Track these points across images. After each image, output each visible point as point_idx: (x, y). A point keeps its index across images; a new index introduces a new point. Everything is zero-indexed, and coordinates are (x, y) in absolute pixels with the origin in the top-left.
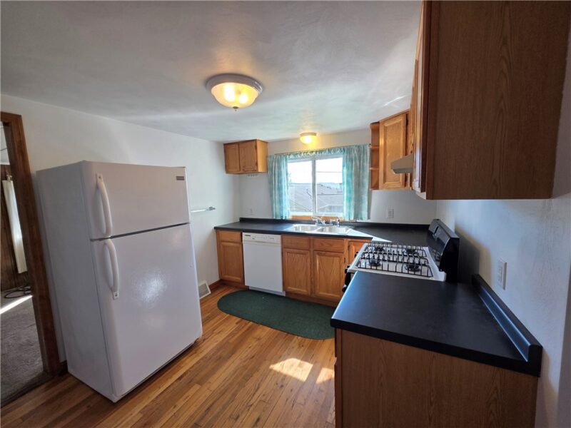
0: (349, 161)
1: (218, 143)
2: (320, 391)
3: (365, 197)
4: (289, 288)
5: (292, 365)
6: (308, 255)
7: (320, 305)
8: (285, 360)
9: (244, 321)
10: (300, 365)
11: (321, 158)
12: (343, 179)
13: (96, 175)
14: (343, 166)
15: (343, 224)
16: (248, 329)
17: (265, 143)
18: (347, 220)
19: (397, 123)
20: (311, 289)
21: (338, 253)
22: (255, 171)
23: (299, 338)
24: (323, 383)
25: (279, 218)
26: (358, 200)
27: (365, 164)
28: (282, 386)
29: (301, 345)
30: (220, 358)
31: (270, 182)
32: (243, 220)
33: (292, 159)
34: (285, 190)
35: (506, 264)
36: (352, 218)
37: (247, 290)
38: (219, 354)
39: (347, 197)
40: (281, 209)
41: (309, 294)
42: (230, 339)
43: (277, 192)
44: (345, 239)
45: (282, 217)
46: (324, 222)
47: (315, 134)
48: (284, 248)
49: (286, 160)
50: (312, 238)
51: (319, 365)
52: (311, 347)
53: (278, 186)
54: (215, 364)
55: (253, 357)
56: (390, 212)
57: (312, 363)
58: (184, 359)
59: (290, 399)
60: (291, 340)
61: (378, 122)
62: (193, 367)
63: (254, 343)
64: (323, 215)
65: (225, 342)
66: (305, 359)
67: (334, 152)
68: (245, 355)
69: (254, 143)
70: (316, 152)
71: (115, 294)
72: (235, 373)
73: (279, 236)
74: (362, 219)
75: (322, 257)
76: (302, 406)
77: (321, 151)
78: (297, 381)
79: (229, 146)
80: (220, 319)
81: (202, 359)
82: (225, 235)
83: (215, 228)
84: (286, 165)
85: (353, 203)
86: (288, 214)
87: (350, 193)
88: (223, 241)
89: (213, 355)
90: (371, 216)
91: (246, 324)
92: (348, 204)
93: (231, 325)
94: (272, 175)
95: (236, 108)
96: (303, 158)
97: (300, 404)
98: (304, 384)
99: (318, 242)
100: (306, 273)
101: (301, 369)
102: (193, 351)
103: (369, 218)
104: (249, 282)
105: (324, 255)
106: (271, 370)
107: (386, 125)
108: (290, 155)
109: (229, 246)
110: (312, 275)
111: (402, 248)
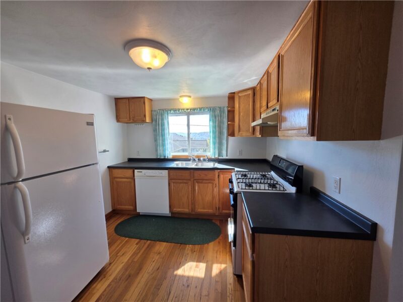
0: (214, 118)
1: (110, 97)
2: (217, 282)
3: (225, 142)
4: (175, 209)
5: (191, 268)
6: (190, 183)
7: (198, 219)
8: (184, 265)
9: (143, 241)
10: (197, 266)
11: (194, 114)
12: (210, 129)
13: (5, 116)
14: (210, 120)
15: (210, 160)
16: (148, 247)
17: (151, 100)
18: (213, 157)
19: (248, 94)
20: (192, 209)
21: (211, 180)
22: (144, 121)
23: (190, 246)
24: (217, 275)
25: (163, 158)
26: (220, 144)
27: (224, 120)
28: (188, 286)
29: (193, 251)
30: (130, 276)
31: (155, 130)
32: (131, 160)
33: (172, 114)
34: (167, 136)
35: (340, 179)
36: (217, 156)
37: (139, 216)
38: (127, 273)
39: (213, 142)
40: (164, 150)
41: (190, 212)
42: (134, 258)
43: (160, 138)
44: (216, 171)
45: (165, 156)
46: (197, 159)
47: (190, 97)
48: (170, 180)
49: (168, 114)
50: (192, 171)
51: (210, 263)
52: (201, 251)
53: (162, 133)
54: (126, 282)
55: (159, 268)
56: (240, 152)
57: (204, 263)
58: (95, 285)
59: (197, 295)
60: (185, 249)
61: (234, 93)
62: (105, 290)
63: (157, 257)
64: (196, 155)
65: (130, 262)
66: (199, 261)
67: (204, 110)
68: (151, 268)
69: (142, 99)
70: (191, 109)
71: (26, 238)
72: (147, 285)
73: (167, 171)
74: (222, 157)
75: (200, 184)
76: (207, 297)
77: (194, 109)
78: (198, 278)
79: (119, 100)
80: (121, 243)
81: (112, 281)
82: (117, 173)
83: (109, 167)
84: (168, 118)
85: (217, 145)
86: (170, 154)
87: (215, 139)
88: (117, 178)
89: (122, 275)
90: (228, 154)
91: (145, 243)
92: (214, 147)
93: (131, 247)
94: (156, 125)
95: (149, 69)
96: (180, 113)
97: (206, 296)
98: (203, 279)
99: (197, 173)
100: (188, 197)
101: (198, 269)
102: (102, 276)
103: (227, 156)
104: (141, 209)
105: (201, 183)
106: (176, 275)
107: (240, 95)
108: (170, 111)
109: (121, 182)
110: (192, 198)
111: (257, 174)
